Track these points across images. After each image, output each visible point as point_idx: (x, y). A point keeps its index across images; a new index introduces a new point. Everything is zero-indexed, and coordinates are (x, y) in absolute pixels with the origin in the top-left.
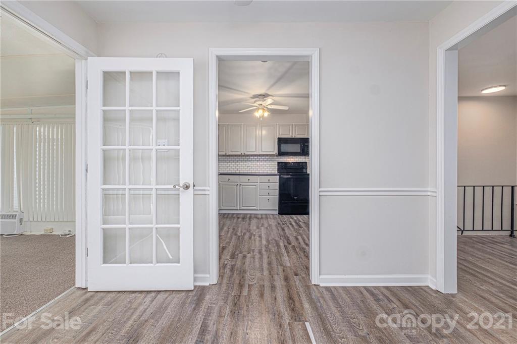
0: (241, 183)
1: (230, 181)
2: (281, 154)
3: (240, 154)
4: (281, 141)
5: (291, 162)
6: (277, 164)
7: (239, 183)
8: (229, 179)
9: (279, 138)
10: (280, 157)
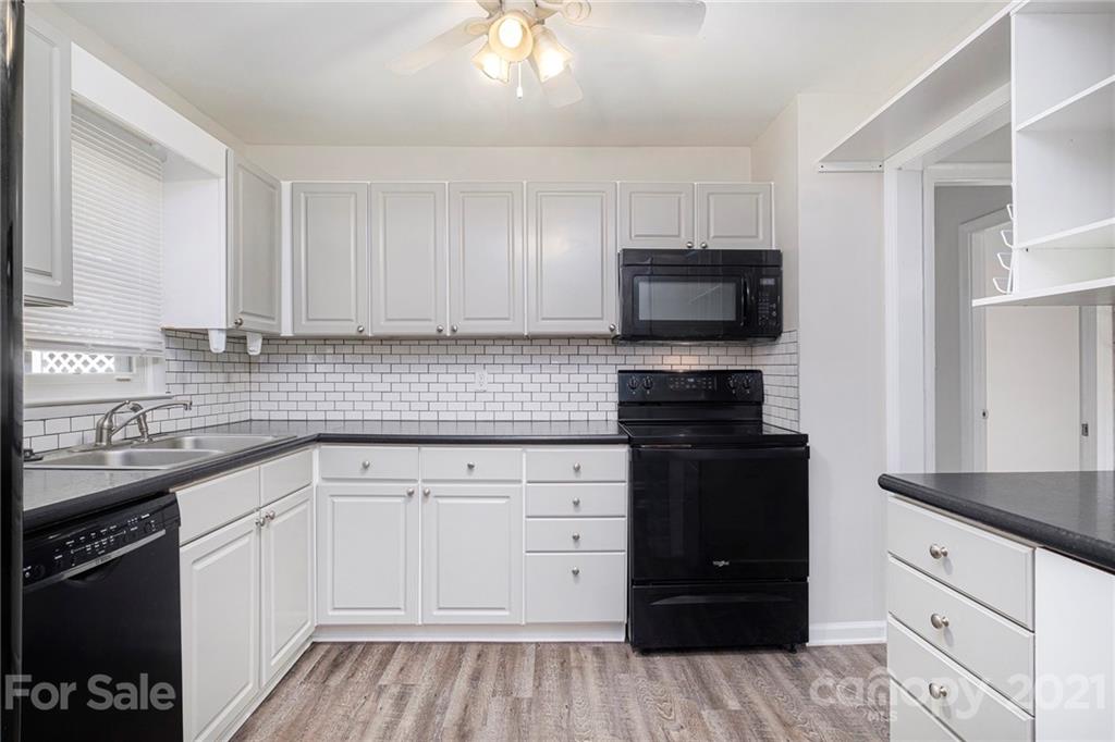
0: (429, 487)
1: (369, 474)
2: (635, 332)
3: (434, 332)
4: (640, 266)
5: (680, 369)
6: (614, 378)
7: (419, 488)
8: (366, 467)
9: (626, 252)
10: (628, 350)
